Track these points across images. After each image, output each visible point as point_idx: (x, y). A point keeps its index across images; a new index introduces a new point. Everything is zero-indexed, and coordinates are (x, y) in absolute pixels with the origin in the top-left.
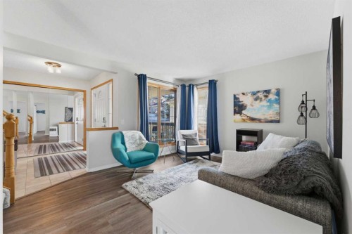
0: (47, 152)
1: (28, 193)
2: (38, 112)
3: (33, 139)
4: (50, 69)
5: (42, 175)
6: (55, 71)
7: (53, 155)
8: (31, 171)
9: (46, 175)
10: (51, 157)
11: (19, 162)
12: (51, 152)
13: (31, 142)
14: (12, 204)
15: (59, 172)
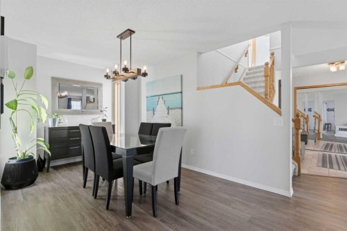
0: (333, 151)
1: (310, 173)
2: (328, 110)
3: (321, 137)
4: (333, 69)
5: (323, 166)
6: (338, 69)
7: (338, 154)
8: (315, 161)
9: (326, 167)
10: (336, 156)
11: (307, 153)
12: (337, 151)
13: (319, 139)
14: (299, 175)
15: (340, 169)
